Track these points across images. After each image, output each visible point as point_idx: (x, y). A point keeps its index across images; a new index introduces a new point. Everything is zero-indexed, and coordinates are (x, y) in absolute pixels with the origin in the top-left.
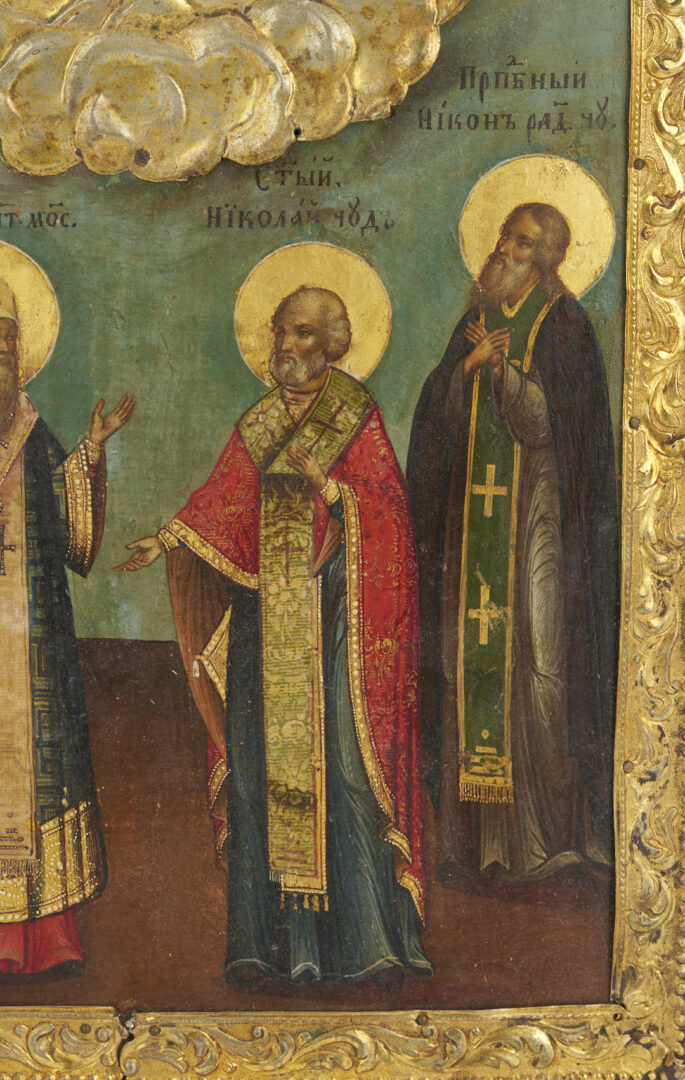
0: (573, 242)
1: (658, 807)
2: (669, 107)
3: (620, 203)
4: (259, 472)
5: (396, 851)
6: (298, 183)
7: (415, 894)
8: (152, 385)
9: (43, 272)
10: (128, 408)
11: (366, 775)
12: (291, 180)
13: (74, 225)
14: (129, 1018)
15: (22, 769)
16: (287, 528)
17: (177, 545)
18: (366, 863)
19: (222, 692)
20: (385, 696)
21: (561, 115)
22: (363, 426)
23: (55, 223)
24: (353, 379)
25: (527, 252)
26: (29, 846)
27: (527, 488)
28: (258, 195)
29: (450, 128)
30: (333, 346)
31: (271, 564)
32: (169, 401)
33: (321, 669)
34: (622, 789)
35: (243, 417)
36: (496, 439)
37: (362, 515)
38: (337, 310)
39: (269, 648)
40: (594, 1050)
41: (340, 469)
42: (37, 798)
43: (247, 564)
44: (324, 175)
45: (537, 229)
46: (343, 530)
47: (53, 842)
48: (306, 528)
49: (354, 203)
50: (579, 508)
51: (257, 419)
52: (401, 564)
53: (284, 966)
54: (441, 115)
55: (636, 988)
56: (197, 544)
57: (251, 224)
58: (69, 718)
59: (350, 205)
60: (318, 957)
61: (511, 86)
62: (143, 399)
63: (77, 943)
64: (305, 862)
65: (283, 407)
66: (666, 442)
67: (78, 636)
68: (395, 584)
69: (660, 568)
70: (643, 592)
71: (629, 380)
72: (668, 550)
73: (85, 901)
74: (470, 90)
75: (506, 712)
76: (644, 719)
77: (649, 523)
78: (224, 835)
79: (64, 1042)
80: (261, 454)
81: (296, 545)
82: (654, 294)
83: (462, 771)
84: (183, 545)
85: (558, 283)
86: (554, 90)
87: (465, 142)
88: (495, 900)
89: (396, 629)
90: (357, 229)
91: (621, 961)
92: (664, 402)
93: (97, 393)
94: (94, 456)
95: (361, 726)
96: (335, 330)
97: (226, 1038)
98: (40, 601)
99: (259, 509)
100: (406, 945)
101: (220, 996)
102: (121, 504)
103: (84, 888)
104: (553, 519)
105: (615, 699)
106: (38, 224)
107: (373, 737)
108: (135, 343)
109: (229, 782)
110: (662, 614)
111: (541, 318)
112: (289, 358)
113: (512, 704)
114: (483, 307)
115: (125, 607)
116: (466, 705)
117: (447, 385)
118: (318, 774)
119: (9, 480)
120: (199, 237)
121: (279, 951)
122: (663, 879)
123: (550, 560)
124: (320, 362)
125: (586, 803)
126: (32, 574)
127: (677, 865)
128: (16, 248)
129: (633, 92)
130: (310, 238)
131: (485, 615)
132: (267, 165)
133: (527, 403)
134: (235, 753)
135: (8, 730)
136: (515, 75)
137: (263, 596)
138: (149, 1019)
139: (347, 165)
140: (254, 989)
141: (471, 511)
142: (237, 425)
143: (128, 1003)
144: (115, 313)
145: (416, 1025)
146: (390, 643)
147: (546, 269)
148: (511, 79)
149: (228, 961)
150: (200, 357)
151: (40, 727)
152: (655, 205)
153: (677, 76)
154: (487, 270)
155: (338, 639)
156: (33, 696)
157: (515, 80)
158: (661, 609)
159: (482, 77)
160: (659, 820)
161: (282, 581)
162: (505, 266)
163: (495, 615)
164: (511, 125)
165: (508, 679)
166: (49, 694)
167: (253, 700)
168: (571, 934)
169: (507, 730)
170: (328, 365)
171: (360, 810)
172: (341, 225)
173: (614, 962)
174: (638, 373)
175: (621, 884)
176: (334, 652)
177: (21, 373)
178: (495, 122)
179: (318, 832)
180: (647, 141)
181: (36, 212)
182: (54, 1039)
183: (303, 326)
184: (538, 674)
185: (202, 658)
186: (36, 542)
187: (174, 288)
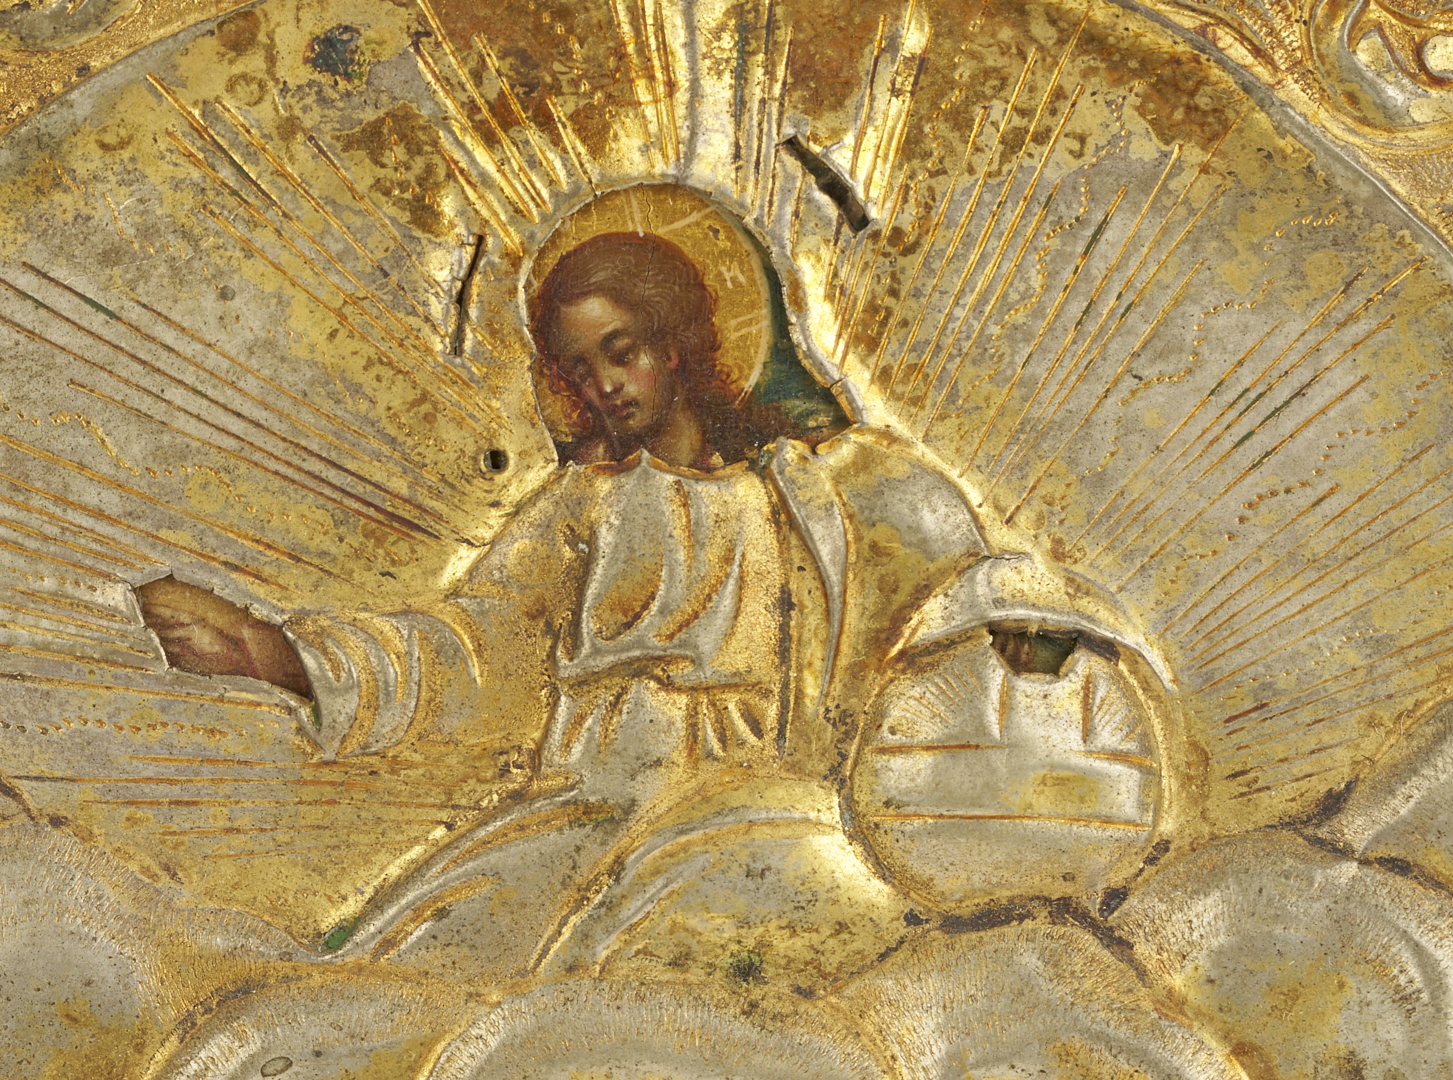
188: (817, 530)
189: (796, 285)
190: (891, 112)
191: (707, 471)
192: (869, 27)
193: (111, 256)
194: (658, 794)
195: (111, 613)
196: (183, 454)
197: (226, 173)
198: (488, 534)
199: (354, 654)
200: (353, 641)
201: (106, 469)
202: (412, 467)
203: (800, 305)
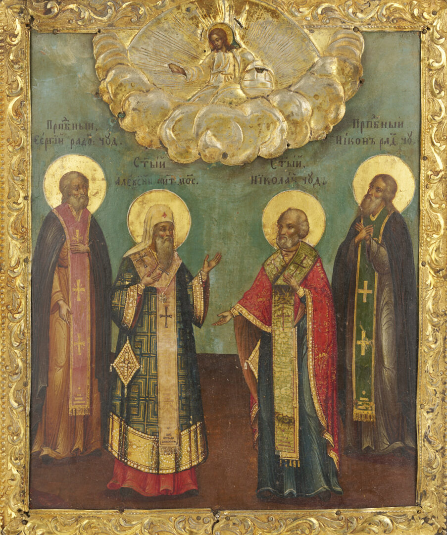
0: (398, 190)
1: (434, 423)
2: (437, 135)
3: (417, 174)
4: (272, 285)
5: (328, 442)
6: (288, 166)
7: (335, 460)
8: (229, 249)
9: (184, 203)
10: (219, 258)
11: (315, 410)
12: (285, 165)
13: (197, 183)
14: (217, 513)
15: (173, 409)
16: (283, 307)
17: (238, 314)
18: (315, 446)
19: (256, 375)
20: (323, 376)
21: (393, 138)
22: (314, 265)
23: (189, 182)
24: (310, 246)
25: (380, 194)
26: (176, 441)
27: (380, 291)
28: (272, 171)
29: (349, 144)
30: (302, 233)
31: (277, 322)
32: (235, 255)
33: (297, 365)
34: (420, 416)
35: (265, 261)
36: (368, 271)
37: (314, 302)
38: (303, 217)
39: (276, 357)
40: (409, 526)
41: (304, 283)
42: (180, 421)
43: (267, 322)
44: (298, 163)
45: (384, 185)
46: (306, 308)
47: (186, 439)
48: (291, 307)
49: (310, 174)
50: (401, 299)
51: (271, 262)
52: (329, 322)
53: (281, 491)
54: (345, 139)
55: (426, 499)
56: (247, 314)
57: (269, 183)
58: (193, 387)
59: (309, 175)
60: (295, 486)
61: (373, 127)
62: (225, 254)
63: (196, 482)
64: (290, 447)
65: (282, 257)
66: (437, 272)
67: (197, 353)
68: (327, 330)
69: (435, 323)
70: (428, 333)
71: (421, 246)
72: (438, 316)
73: (199, 464)
74: (357, 129)
75: (372, 383)
76: (428, 387)
77: (430, 305)
78: (257, 435)
79: (189, 524)
80: (273, 277)
81: (287, 314)
82: (431, 211)
83: (354, 408)
84: (241, 315)
85: (393, 207)
86: (391, 129)
87: (354, 149)
88: (368, 462)
89: (327, 349)
90: (312, 185)
91: (420, 488)
92: (435, 255)
93: (206, 252)
94: (205, 278)
95: (313, 389)
96: (303, 226)
97: (257, 521)
98: (182, 338)
99: (272, 299)
100: (332, 481)
101: (255, 504)
102: (215, 298)
103: (198, 459)
104: (391, 304)
105: (417, 378)
106: (182, 183)
107: (318, 394)
108: (221, 231)
109: (259, 413)
110: (436, 343)
111: (386, 221)
112: (284, 237)
113: (375, 380)
114: (362, 216)
115: (216, 340)
116: (356, 380)
117: (348, 249)
118: (295, 409)
119: (170, 288)
120: (248, 188)
121: (279, 484)
122: (437, 454)
123: (390, 320)
124: (297, 239)
125: (405, 422)
126: (179, 327)
127: (442, 448)
128: (173, 193)
129: (422, 129)
130: (293, 188)
131: (364, 343)
132: (275, 159)
133: (380, 256)
134: (262, 401)
135: (168, 392)
136: (375, 122)
137: (273, 335)
138: (225, 513)
139: (308, 159)
140: (269, 500)
141: (358, 300)
142: (263, 265)
143: (217, 507)
144: (213, 219)
145: (336, 515)
146: (325, 355)
147: (387, 202)
148: (373, 124)
149: (258, 489)
150: (248, 237)
151: (181, 391)
152: (431, 175)
153: (440, 123)
154: (364, 201)
155: (304, 353)
156: (178, 378)
157: (375, 125)
158: (435, 341)
159: (362, 124)
160: (435, 428)
161: (281, 329)
162: (371, 200)
163: (368, 343)
164: (373, 143)
165: (373, 370)
166: (185, 377)
167: (269, 379)
168: (399, 477)
169: (373, 391)
170: (300, 240)
171: (313, 425)
172: (305, 183)
173: (417, 488)
174: (425, 243)
175: (420, 455)
176: (302, 359)
177: (175, 244)
178: (367, 142)
179: (295, 434)
180: (428, 150)
181: (181, 178)
182: (185, 523)
183: (290, 224)
184: (385, 368)
185: (248, 361)
186: (180, 314)
187: (238, 209)
188: (237, 58)
189: (235, 33)
190: (245, 15)
191: (226, 52)
192: (243, 7)
193: (166, 31)
194: (221, 85)
195: (166, 67)
196: (173, 51)
197: (177, 22)
198: (204, 59)
199: (191, 71)
200: (191, 70)
201: (165, 52)
202: (196, 52)
203: (236, 35)
